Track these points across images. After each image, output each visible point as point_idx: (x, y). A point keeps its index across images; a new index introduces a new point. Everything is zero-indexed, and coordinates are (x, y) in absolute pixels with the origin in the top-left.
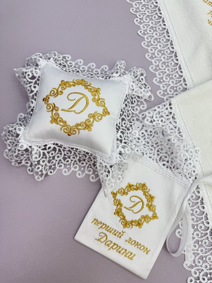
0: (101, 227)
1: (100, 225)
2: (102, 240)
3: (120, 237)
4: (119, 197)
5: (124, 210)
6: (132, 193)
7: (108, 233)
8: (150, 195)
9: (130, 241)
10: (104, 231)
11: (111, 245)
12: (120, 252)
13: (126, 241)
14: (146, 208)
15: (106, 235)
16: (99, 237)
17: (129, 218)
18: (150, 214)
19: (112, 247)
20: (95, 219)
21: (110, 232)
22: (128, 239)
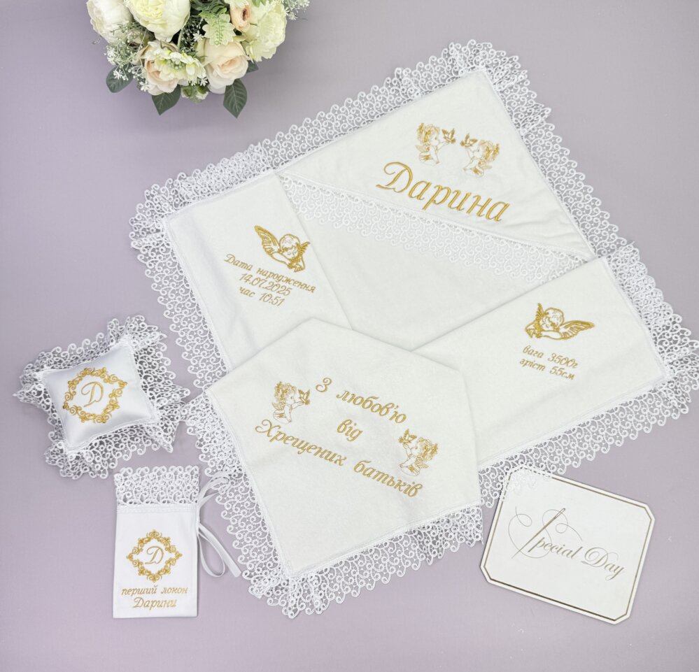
0: (133, 593)
1: (131, 593)
2: (140, 604)
3: (155, 592)
4: (135, 557)
5: (147, 567)
6: (146, 547)
7: (142, 596)
8: (165, 539)
9: (165, 591)
10: (137, 595)
11: (150, 605)
12: (161, 606)
13: (162, 593)
14: (166, 553)
15: (141, 598)
16: (136, 604)
17: (154, 572)
18: (173, 556)
19: (152, 605)
20: (124, 590)
21: (143, 593)
22: (162, 590)
